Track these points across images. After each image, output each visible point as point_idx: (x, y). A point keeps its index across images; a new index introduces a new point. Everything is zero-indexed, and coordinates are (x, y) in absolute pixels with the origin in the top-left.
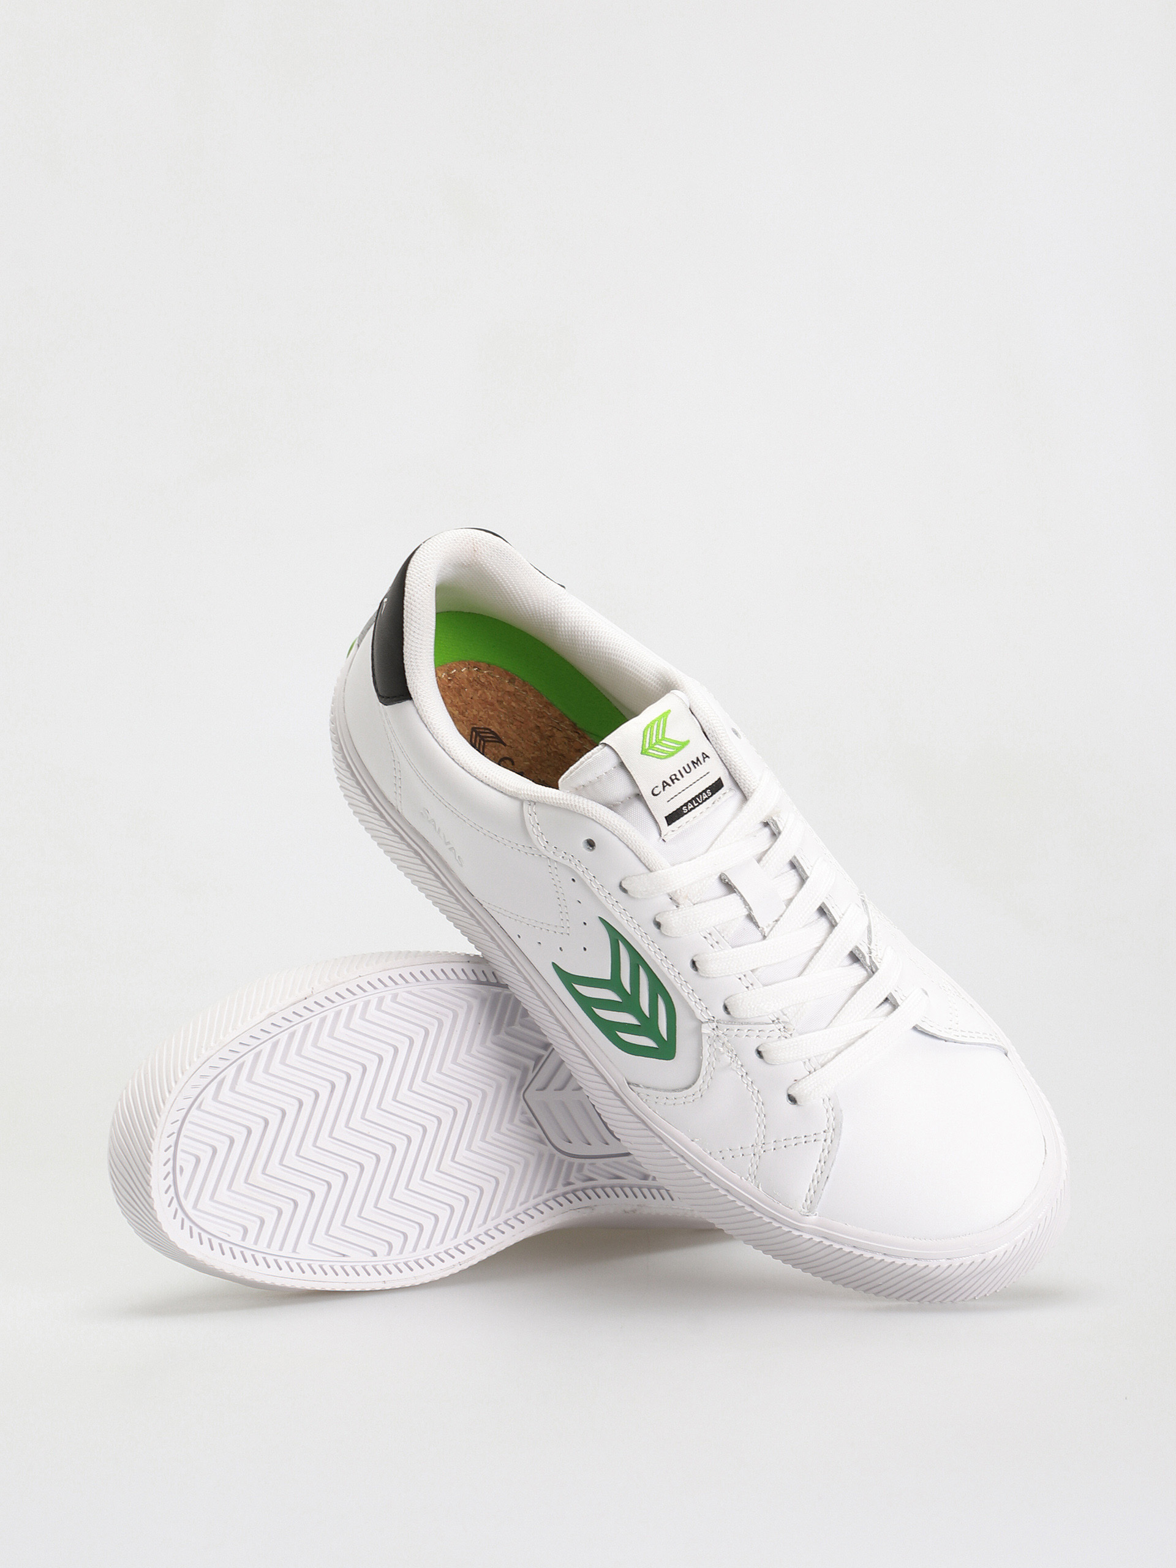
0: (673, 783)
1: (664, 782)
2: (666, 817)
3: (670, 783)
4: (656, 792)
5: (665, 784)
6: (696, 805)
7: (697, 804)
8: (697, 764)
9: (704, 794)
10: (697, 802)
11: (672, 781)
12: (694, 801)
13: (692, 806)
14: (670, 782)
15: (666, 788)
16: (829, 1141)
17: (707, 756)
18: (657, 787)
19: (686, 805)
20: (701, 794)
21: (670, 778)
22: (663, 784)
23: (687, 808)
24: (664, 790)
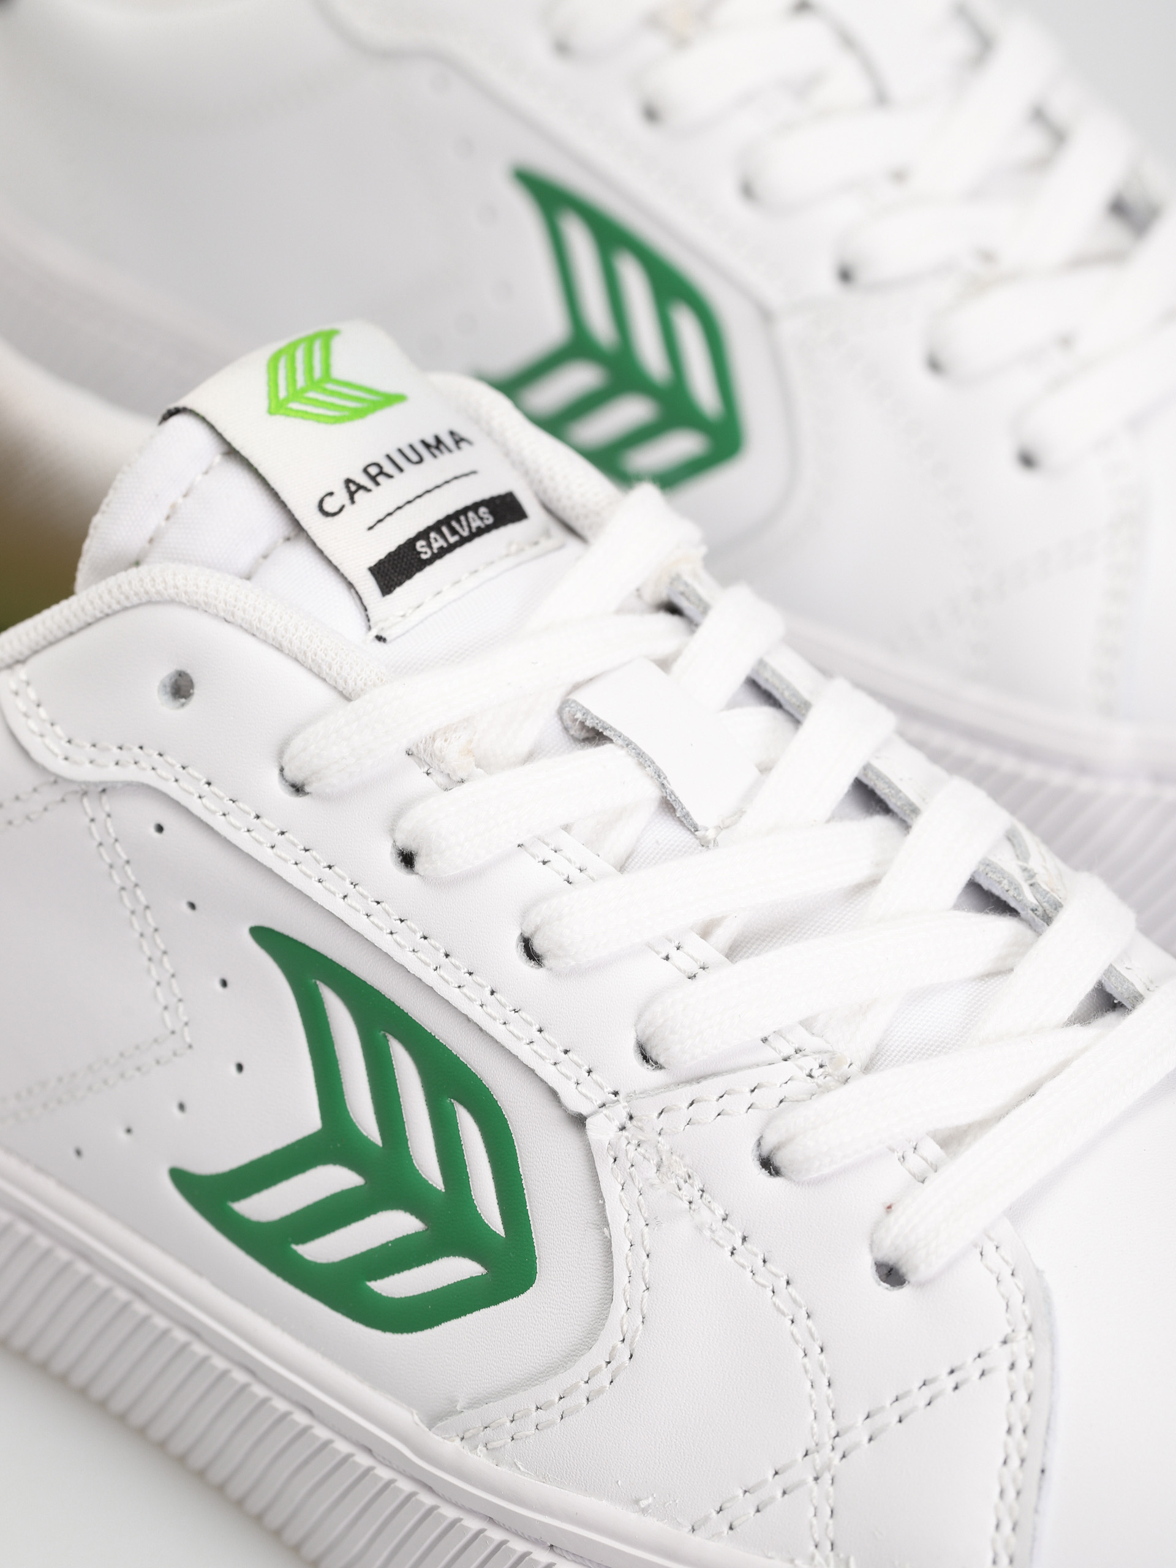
0: (377, 484)
1: (348, 482)
2: (371, 569)
3: (368, 483)
4: (330, 505)
5: (352, 488)
6: (453, 539)
7: (456, 538)
8: (437, 448)
9: (471, 515)
10: (454, 532)
11: (373, 479)
12: (445, 529)
13: (441, 543)
14: (364, 481)
15: (357, 496)
16: (1023, 1364)
17: (462, 440)
18: (331, 494)
19: (424, 535)
20: (464, 511)
21: (365, 471)
22: (348, 487)
23: (429, 545)
24: (353, 501)
